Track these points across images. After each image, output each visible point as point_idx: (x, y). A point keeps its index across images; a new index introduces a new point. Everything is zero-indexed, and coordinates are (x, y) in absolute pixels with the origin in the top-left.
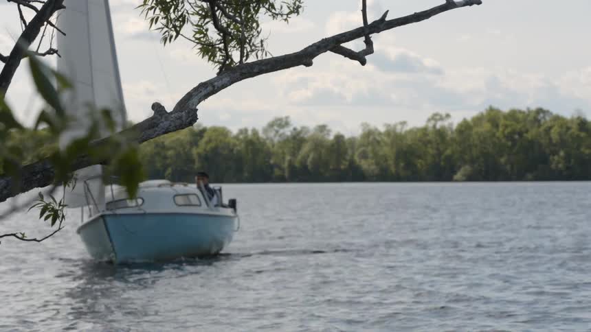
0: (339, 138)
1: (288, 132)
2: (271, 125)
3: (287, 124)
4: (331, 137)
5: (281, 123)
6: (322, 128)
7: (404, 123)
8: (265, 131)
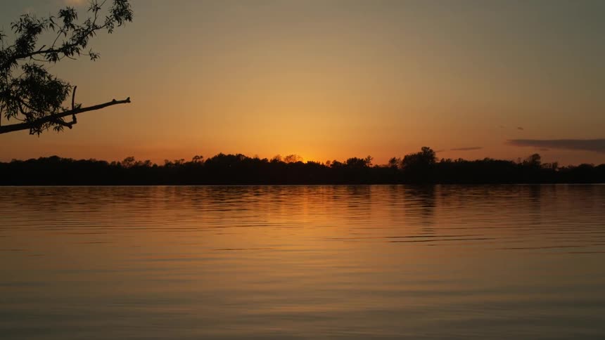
0: (155, 165)
1: (133, 163)
2: (126, 160)
3: (133, 160)
4: (152, 166)
5: (131, 159)
6: (148, 162)
7: (183, 160)
8: (123, 163)
